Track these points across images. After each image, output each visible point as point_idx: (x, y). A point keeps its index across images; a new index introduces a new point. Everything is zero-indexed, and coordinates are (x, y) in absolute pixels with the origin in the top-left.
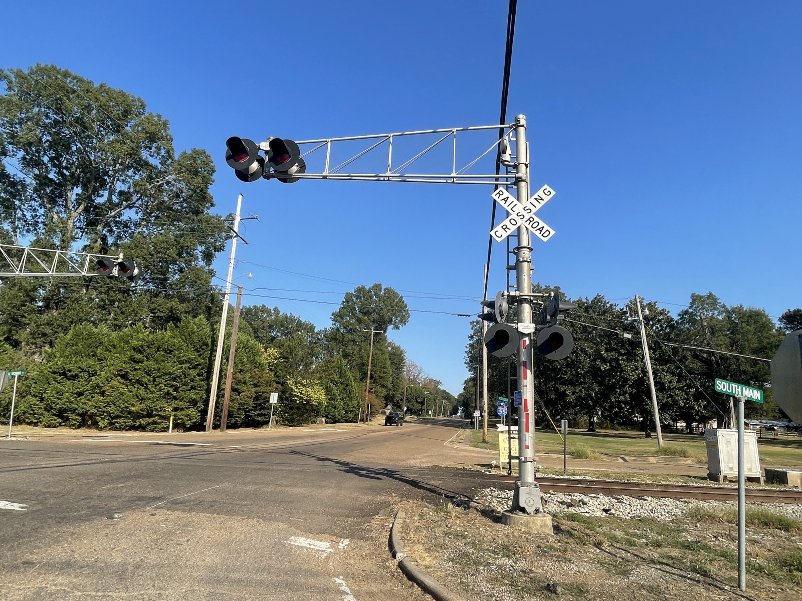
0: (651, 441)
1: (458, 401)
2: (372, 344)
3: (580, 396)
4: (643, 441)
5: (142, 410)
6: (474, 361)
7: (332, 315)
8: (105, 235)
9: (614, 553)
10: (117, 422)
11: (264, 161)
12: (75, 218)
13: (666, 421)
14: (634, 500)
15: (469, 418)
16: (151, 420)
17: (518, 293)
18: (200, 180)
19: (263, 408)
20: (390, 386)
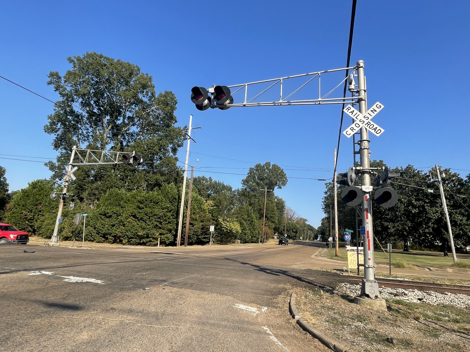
0: (448, 258)
1: (318, 231)
2: (266, 197)
3: (398, 229)
4: (442, 258)
5: (144, 234)
6: (328, 206)
7: (242, 181)
8: (122, 141)
9: (427, 324)
10: (131, 241)
11: (211, 99)
12: (107, 133)
13: (458, 245)
14: (439, 294)
15: (325, 242)
16: (148, 240)
17: (361, 168)
18: (169, 108)
19: (206, 234)
20: (277, 222)
